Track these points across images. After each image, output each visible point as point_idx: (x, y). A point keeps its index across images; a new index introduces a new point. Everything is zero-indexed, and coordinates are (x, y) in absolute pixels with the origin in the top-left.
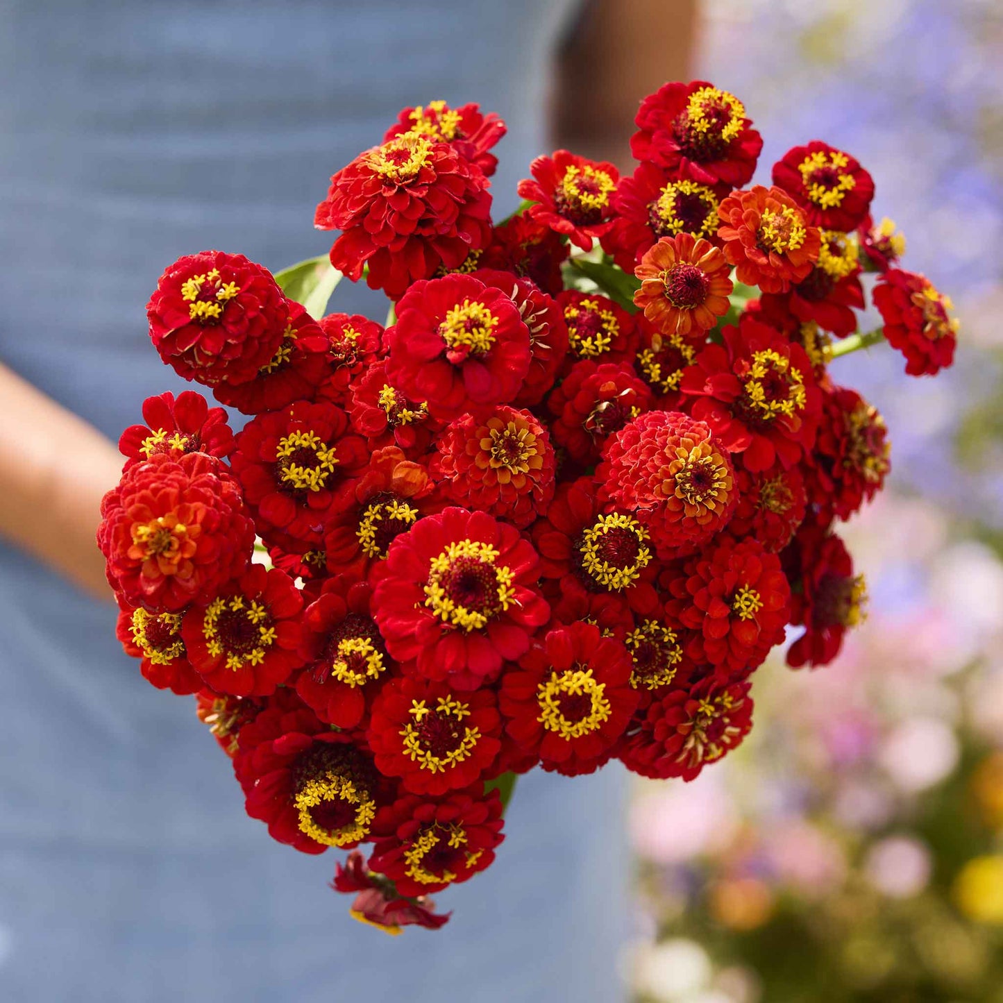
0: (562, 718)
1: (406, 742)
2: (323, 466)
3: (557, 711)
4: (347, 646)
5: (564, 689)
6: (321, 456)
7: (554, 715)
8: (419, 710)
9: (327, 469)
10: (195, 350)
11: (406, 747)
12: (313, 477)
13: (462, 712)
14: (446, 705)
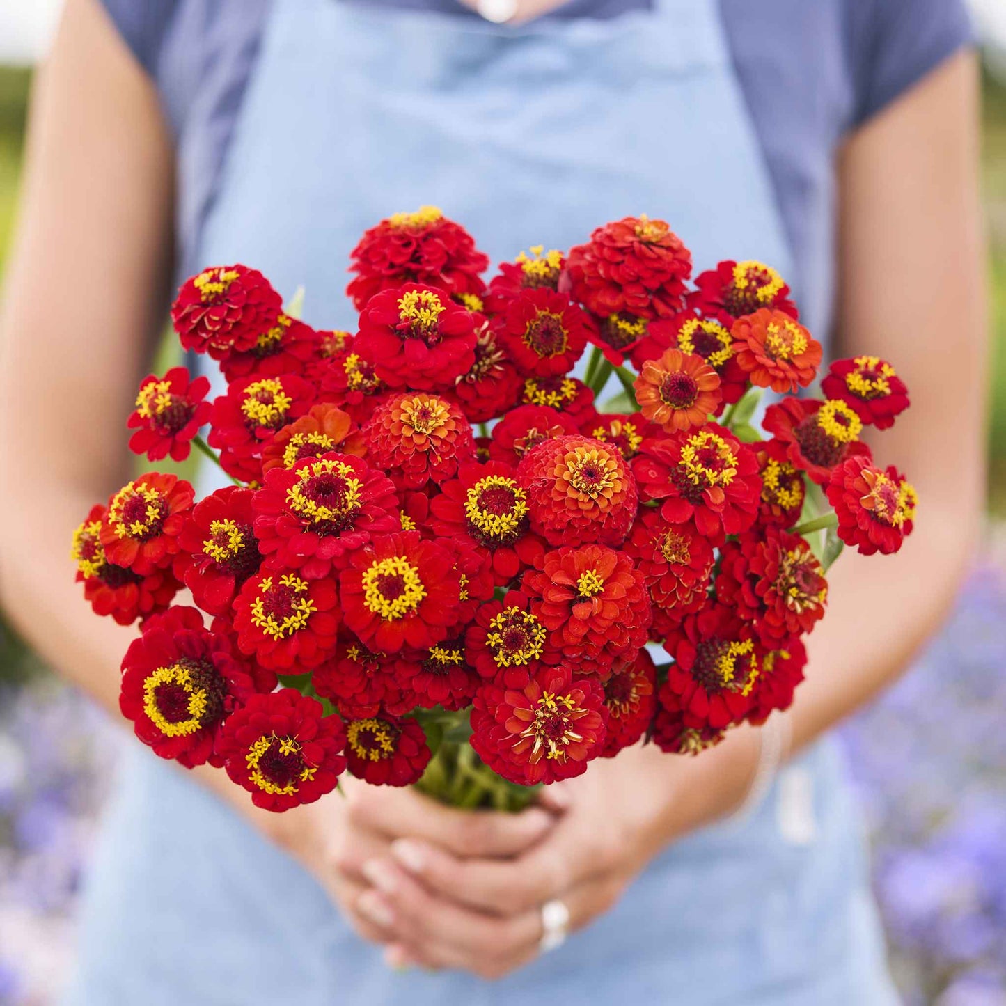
0: (381, 597)
1: (254, 612)
2: (275, 406)
3: (377, 592)
4: (215, 526)
5: (381, 572)
6: (277, 399)
7: (375, 596)
8: (266, 585)
9: (277, 409)
10: (206, 320)
11: (254, 616)
12: (263, 411)
13: (300, 586)
14: (287, 581)
